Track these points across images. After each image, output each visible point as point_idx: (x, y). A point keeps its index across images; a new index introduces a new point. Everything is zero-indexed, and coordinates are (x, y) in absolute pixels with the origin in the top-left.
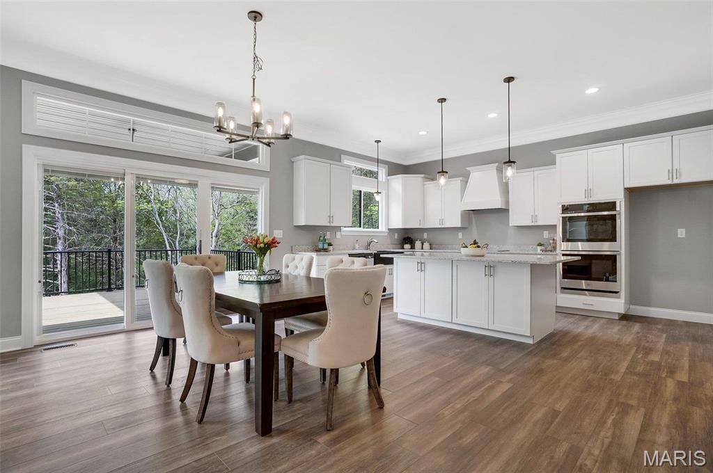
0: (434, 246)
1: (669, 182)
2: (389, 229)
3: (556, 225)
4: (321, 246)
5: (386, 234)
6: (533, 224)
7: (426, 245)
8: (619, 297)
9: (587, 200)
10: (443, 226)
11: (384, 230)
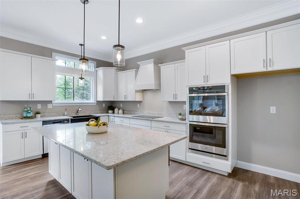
0: (125, 112)
1: (264, 70)
2: (97, 101)
3: (186, 102)
4: (25, 115)
5: (95, 104)
6: (174, 100)
7: (121, 111)
8: (227, 160)
9: (205, 84)
10: (127, 100)
11: (94, 102)
